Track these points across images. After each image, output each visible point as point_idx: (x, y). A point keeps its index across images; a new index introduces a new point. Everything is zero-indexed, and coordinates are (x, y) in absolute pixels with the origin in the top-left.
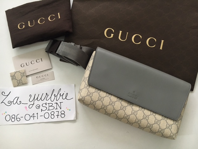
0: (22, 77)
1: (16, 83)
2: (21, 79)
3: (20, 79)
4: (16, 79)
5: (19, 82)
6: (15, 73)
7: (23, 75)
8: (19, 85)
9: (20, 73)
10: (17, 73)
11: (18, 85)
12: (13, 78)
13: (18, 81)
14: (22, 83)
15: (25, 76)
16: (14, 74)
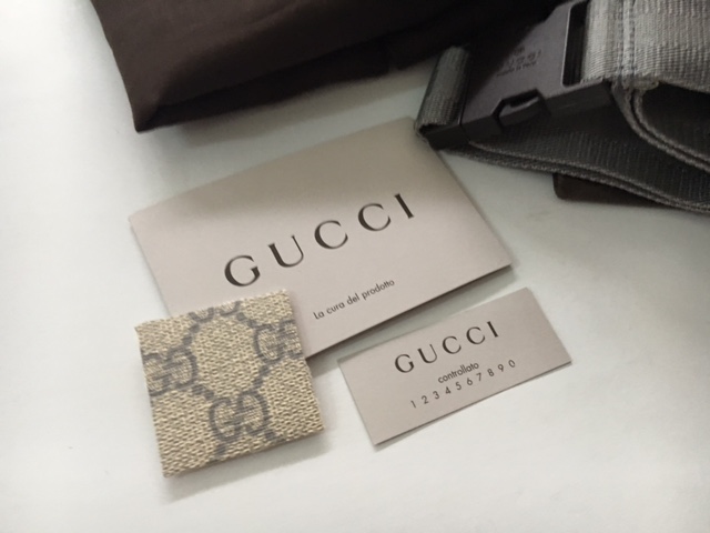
0: (264, 371)
1: (201, 430)
2: (258, 382)
3: (244, 382)
4: (198, 390)
5: (236, 423)
6: (197, 322)
7: (280, 348)
8: (235, 449)
9: (251, 323)
10: (217, 329)
11: (220, 450)
12: (166, 379)
13: (221, 412)
14: (269, 435)
15: (295, 355)
16: (187, 340)
